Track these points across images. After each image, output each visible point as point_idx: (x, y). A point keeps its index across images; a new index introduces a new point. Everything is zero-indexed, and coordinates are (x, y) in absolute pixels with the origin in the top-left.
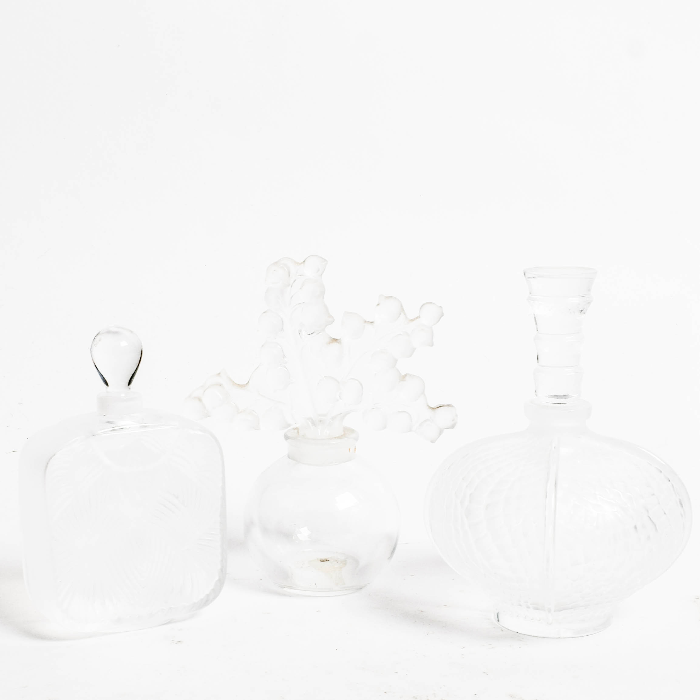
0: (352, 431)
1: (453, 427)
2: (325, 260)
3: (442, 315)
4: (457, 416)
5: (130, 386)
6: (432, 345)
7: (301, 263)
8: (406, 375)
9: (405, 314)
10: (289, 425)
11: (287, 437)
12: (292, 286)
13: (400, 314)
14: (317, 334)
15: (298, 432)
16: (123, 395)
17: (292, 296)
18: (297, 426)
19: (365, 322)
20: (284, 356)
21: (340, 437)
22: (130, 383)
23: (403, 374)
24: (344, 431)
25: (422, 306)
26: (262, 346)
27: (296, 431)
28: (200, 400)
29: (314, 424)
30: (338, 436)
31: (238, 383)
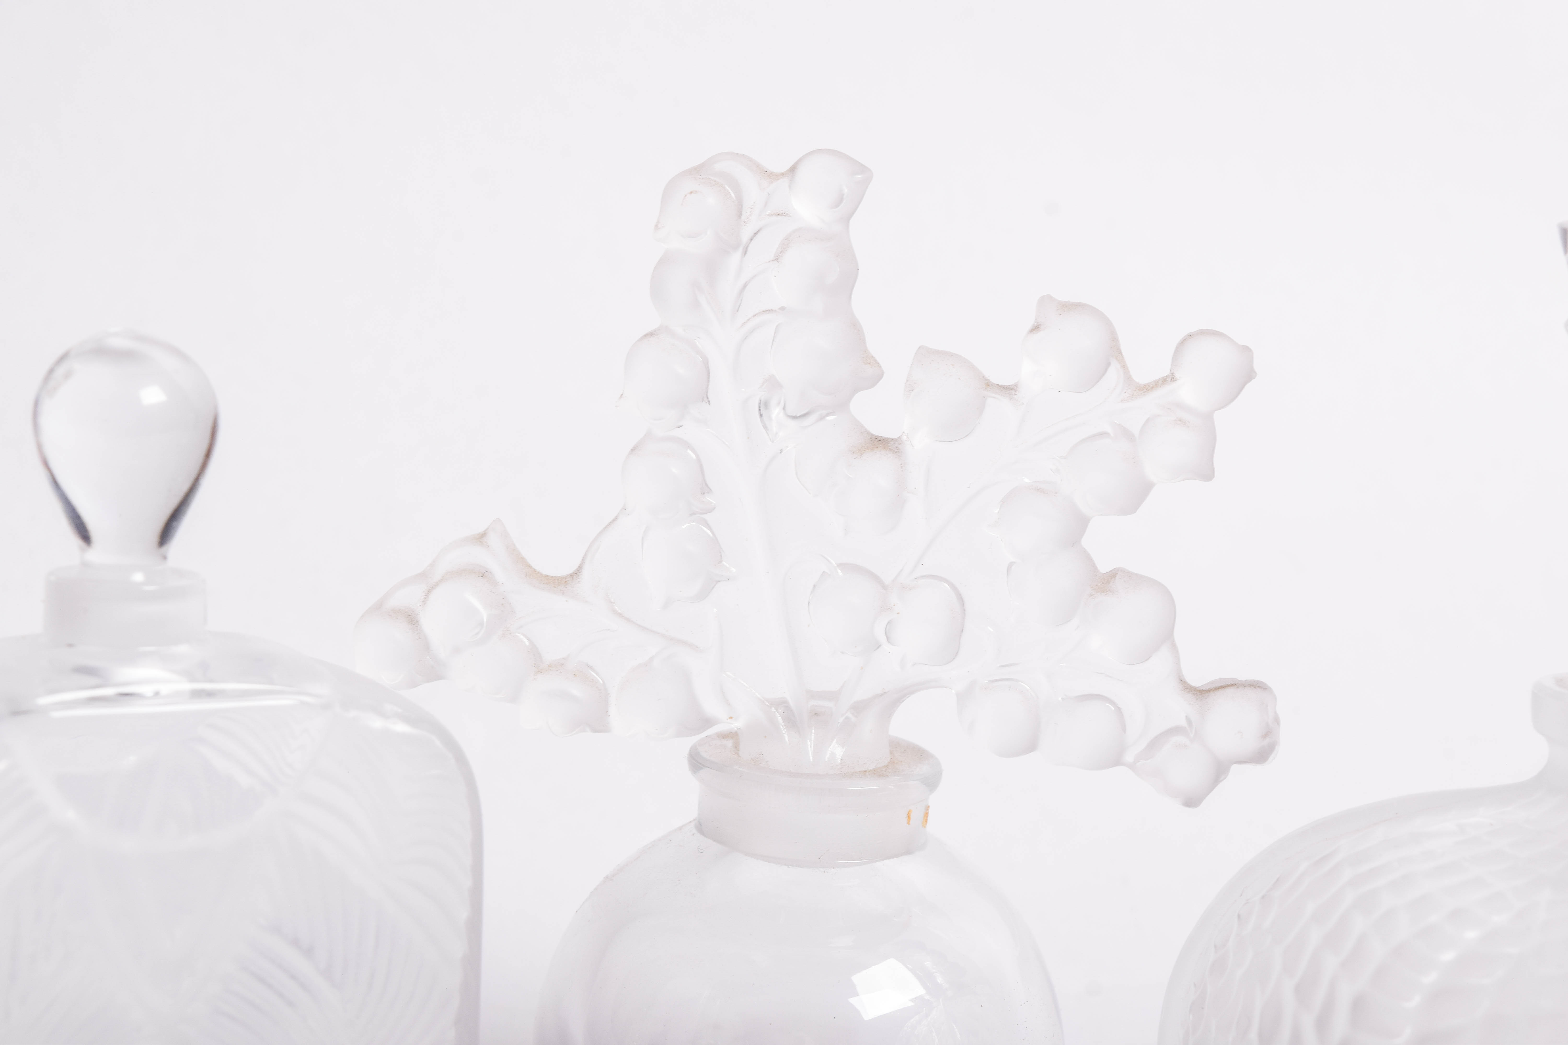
0: (919, 754)
1: (1261, 756)
2: (863, 169)
3: (1250, 375)
4: (1277, 720)
5: (165, 548)
6: (1207, 474)
7: (783, 175)
8: (1113, 575)
9: (1124, 367)
10: (708, 722)
11: (696, 762)
12: (745, 252)
13: (1109, 364)
14: (822, 418)
15: (736, 747)
16: (138, 577)
17: (745, 286)
18: (735, 725)
19: (988, 385)
20: (705, 489)
21: (877, 773)
22: (166, 534)
23: (1104, 568)
24: (891, 753)
25: (1183, 342)
26: (634, 449)
27: (729, 743)
28: (411, 619)
29: (791, 721)
30: (871, 767)
31: (545, 572)
